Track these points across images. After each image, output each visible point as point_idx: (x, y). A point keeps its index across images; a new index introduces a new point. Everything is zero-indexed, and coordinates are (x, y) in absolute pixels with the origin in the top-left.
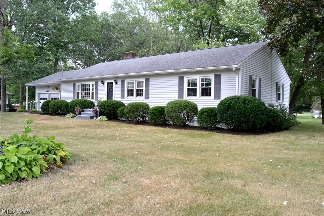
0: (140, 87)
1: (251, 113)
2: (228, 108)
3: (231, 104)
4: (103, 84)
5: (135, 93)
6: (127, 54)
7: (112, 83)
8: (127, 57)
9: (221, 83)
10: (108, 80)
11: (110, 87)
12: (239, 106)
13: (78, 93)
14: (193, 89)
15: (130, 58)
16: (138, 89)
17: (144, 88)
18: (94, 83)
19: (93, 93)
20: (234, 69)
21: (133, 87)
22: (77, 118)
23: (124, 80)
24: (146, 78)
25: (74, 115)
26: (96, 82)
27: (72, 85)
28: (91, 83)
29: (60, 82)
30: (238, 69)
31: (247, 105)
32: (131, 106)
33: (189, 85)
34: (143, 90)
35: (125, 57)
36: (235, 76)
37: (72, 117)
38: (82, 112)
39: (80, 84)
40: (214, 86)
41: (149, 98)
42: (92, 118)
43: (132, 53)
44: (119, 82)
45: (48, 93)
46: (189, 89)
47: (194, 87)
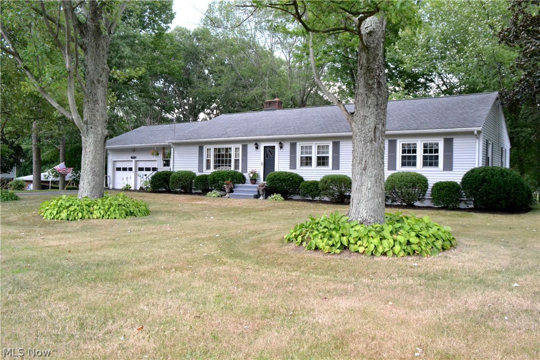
0: (323, 153)
1: (511, 189)
2: (483, 182)
3: (487, 177)
4: (257, 148)
5: (314, 161)
6: (270, 103)
7: (273, 147)
8: (269, 107)
9: (454, 150)
10: (265, 143)
11: (269, 154)
12: (497, 180)
13: (208, 161)
14: (409, 157)
15: (275, 110)
16: (319, 155)
17: (330, 155)
18: (240, 146)
19: (237, 161)
20: (476, 132)
21: (311, 153)
22: (229, 197)
23: (296, 143)
24: (334, 141)
25: (222, 193)
26: (243, 146)
27: (197, 149)
28: (233, 147)
29: (173, 144)
30: (479, 132)
31: (505, 178)
32: (331, 179)
33: (404, 152)
34: (328, 157)
35: (266, 107)
36: (474, 141)
37: (218, 196)
38: (233, 189)
39: (212, 147)
40: (444, 154)
41: (339, 169)
42: (257, 197)
43: (279, 102)
44: (287, 147)
45: (134, 160)
46: (403, 158)
47: (412, 154)
